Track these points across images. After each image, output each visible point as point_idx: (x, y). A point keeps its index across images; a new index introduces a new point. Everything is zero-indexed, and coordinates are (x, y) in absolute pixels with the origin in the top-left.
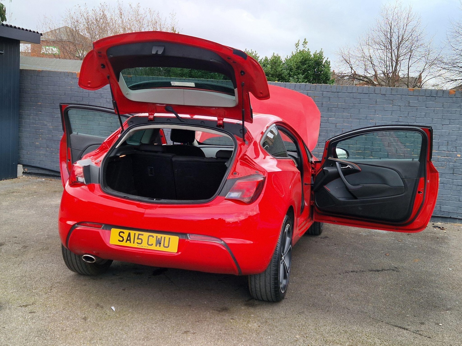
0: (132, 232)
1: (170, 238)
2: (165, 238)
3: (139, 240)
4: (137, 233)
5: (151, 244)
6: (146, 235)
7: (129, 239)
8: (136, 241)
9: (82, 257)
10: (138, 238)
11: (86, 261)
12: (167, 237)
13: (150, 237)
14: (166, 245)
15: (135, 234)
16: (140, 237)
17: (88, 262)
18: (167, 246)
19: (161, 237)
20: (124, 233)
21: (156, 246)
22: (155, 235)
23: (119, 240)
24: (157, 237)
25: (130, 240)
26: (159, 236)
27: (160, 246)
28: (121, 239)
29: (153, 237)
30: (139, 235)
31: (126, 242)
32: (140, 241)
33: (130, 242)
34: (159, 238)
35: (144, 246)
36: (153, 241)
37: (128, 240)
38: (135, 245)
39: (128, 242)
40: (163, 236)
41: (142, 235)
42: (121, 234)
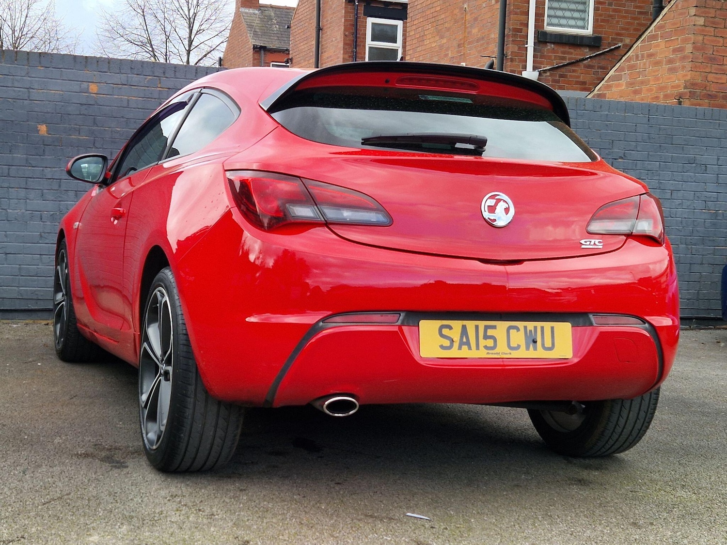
0: (470, 325)
1: (552, 328)
2: (542, 328)
3: (488, 340)
4: (482, 324)
5: (516, 346)
6: (502, 326)
7: (465, 340)
8: (482, 342)
9: (325, 406)
10: (486, 337)
11: (331, 414)
12: (547, 325)
13: (511, 331)
14: (548, 344)
15: (477, 327)
16: (490, 332)
17: (336, 415)
18: (550, 346)
19: (535, 328)
20: (450, 328)
21: (528, 348)
22: (520, 324)
23: (442, 347)
24: (525, 327)
25: (468, 343)
26: (531, 325)
27: (535, 349)
28: (447, 343)
29: (518, 329)
30: (487, 328)
31: (460, 348)
32: (490, 342)
33: (470, 348)
34: (531, 331)
35: (502, 352)
36: (518, 338)
37: (465, 344)
38: (482, 354)
39: (465, 347)
40: (539, 324)
41: (494, 327)
42: (445, 331)
